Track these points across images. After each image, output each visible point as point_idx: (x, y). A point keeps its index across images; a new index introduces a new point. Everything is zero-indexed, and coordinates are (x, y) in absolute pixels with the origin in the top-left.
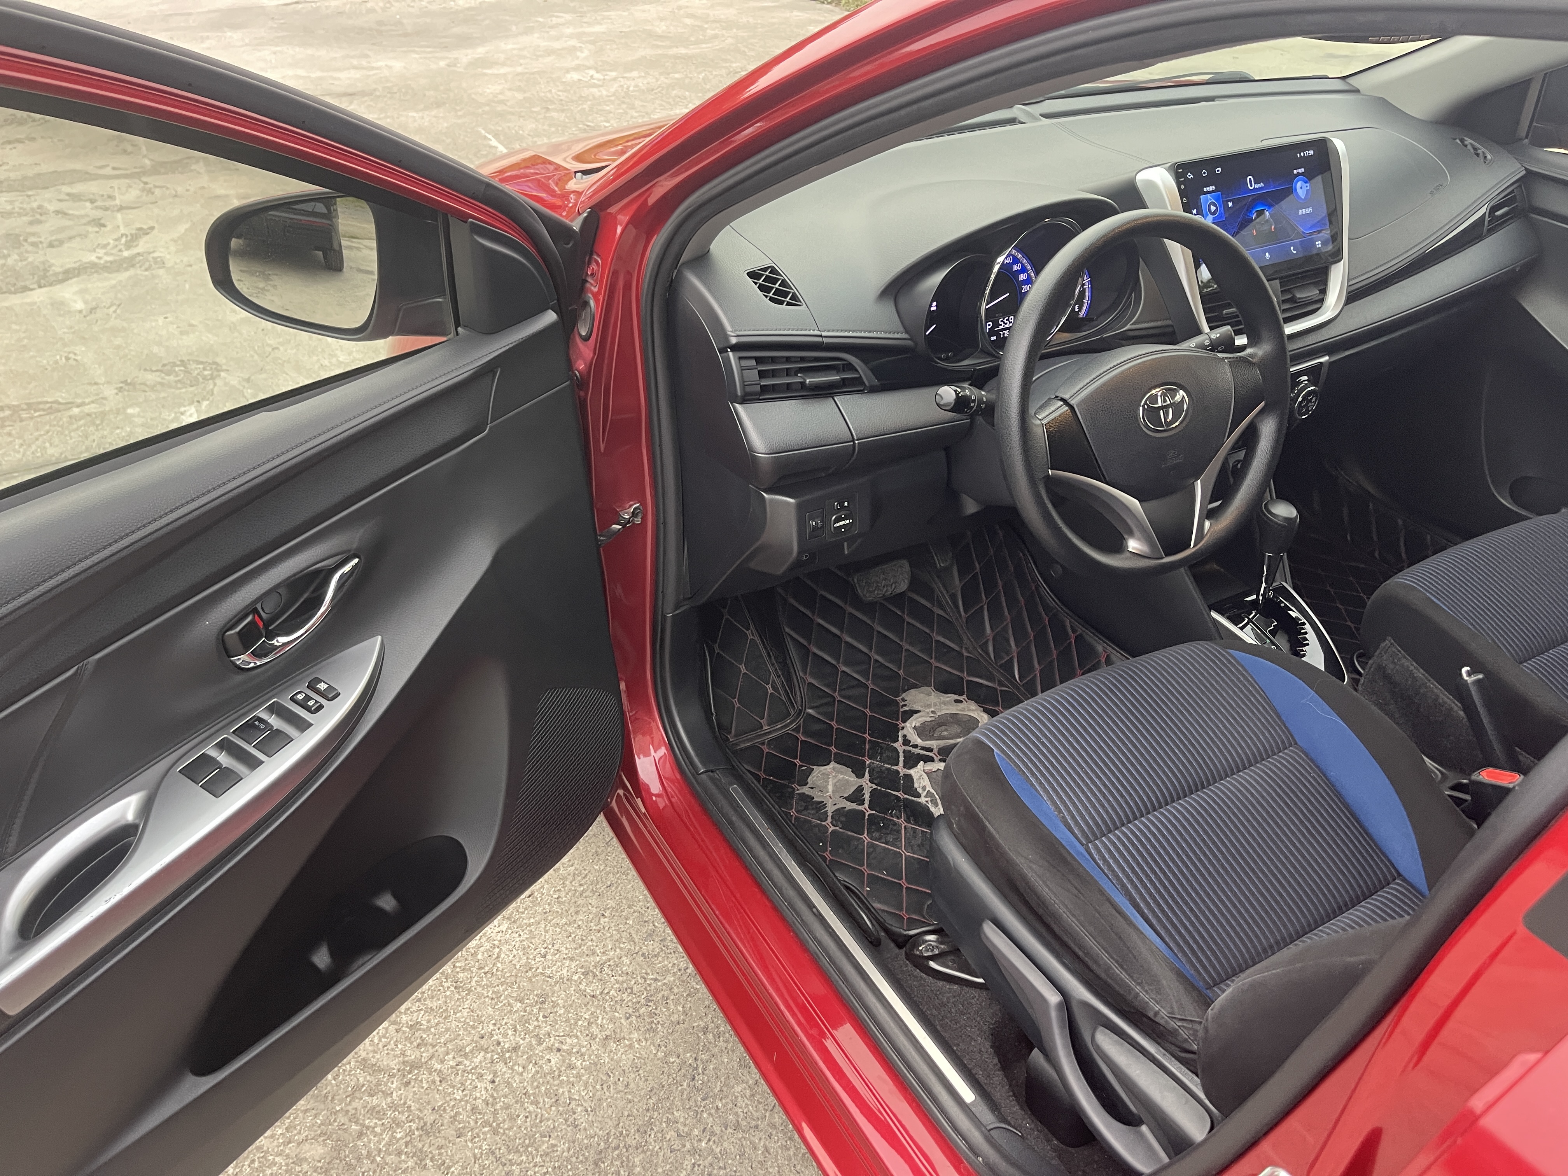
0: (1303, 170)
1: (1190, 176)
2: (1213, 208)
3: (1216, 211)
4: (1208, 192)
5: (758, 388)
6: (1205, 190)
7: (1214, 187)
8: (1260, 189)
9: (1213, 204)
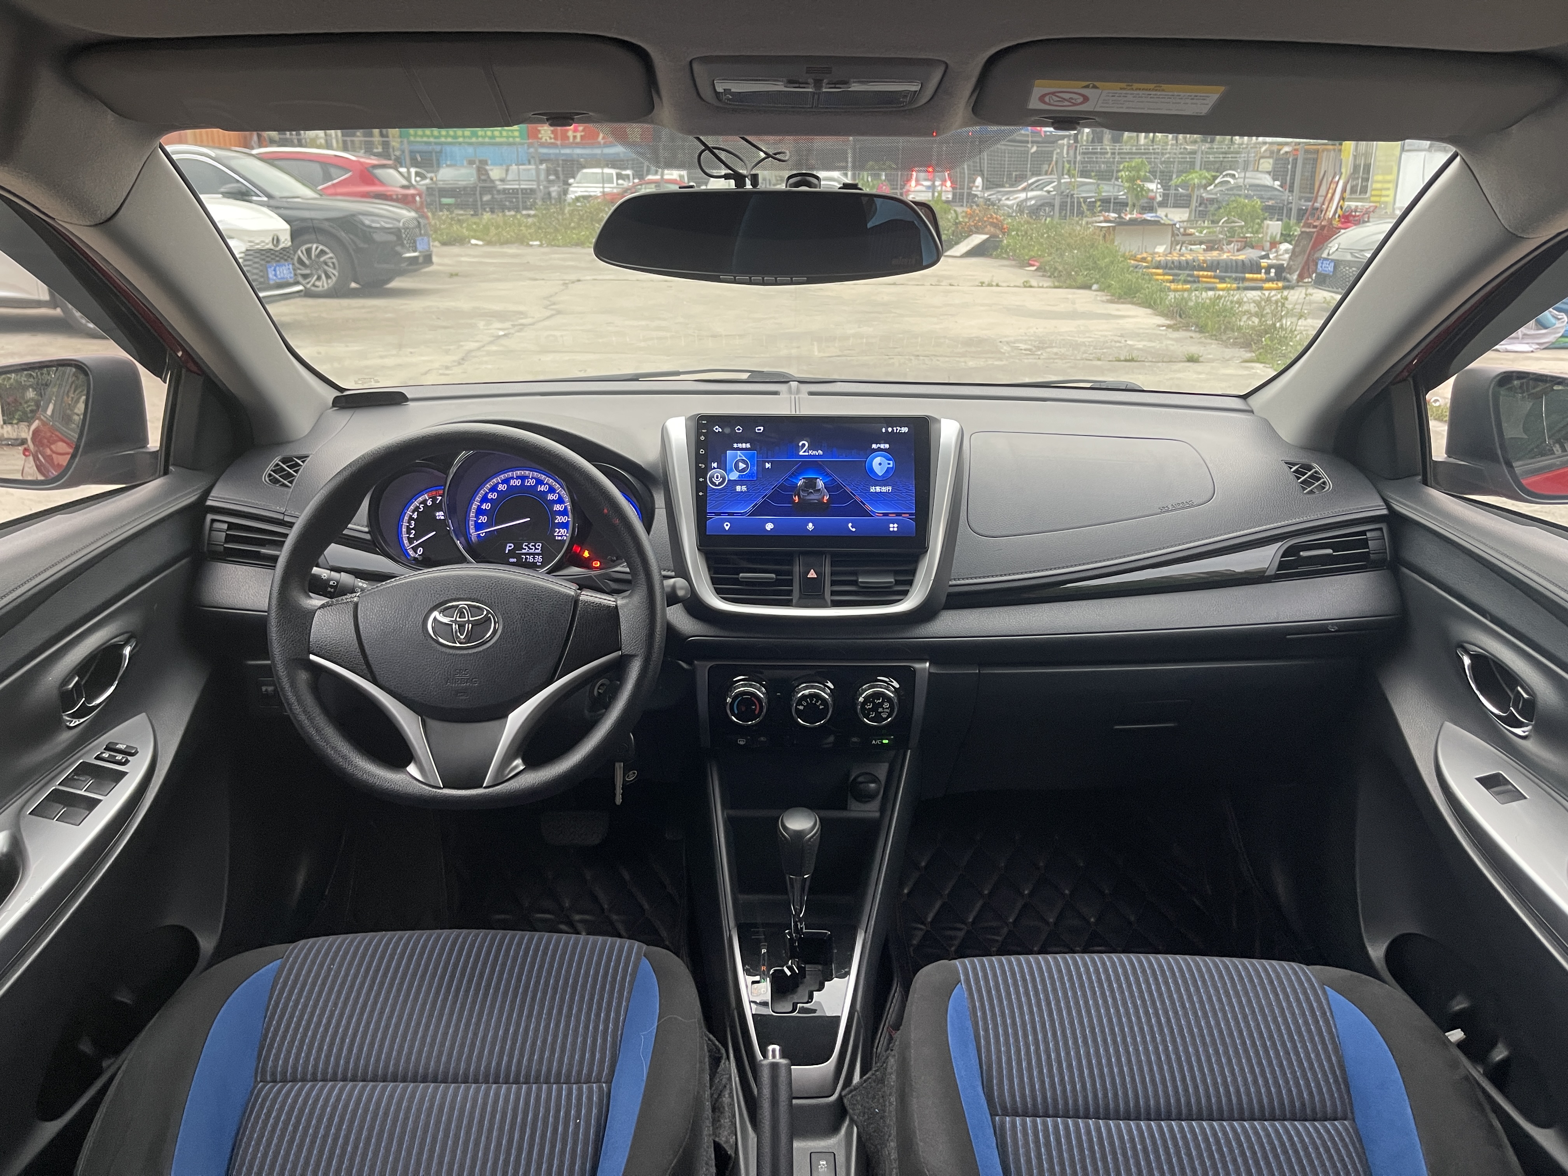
0: (887, 446)
1: (717, 429)
2: (742, 466)
3: (743, 470)
4: (738, 449)
5: (222, 549)
6: (735, 446)
7: (748, 445)
8: (815, 456)
9: (744, 461)
